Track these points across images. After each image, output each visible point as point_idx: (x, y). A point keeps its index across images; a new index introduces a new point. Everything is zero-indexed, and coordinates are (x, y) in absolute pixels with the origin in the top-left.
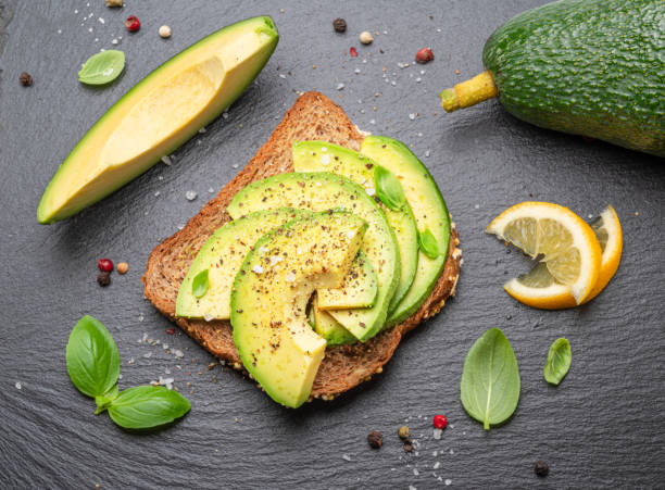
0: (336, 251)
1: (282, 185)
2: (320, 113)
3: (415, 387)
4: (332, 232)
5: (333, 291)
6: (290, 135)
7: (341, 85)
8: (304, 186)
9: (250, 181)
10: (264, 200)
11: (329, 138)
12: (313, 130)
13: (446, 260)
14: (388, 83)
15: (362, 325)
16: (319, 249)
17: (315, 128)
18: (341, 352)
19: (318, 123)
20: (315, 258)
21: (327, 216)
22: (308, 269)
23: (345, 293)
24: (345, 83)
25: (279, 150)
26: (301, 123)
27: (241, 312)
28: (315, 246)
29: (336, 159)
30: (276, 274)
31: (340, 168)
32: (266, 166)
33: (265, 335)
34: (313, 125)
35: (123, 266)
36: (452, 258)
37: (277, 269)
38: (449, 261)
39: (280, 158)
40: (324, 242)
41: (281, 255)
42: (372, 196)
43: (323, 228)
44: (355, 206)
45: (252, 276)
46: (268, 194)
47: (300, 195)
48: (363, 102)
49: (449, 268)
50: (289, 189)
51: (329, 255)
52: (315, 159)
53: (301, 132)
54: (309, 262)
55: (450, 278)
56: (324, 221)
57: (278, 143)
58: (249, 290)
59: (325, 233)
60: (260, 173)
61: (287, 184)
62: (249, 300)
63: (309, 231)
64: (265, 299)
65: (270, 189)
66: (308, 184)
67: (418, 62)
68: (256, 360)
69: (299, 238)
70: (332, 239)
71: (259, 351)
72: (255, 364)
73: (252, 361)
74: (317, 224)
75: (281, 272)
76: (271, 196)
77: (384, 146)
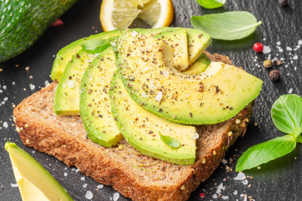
0: (146, 44)
4: (132, 49)
5: (175, 53)
10: (101, 116)
15: (200, 36)
16: (145, 56)
20: (151, 58)
21: (119, 55)
22: (160, 62)
23: (177, 45)
27: (191, 115)
28: (143, 59)
29: (70, 78)
30: (162, 87)
33: (209, 97)
37: (159, 86)
40: (140, 54)
41: (147, 84)
43: (128, 55)
44: (109, 59)
45: (164, 104)
47: (98, 92)
50: (93, 100)
51: (149, 48)
54: (154, 62)
56: (123, 57)
58: (174, 107)
59: (132, 54)
62: (180, 109)
63: (130, 66)
64: (181, 97)
68: (227, 107)
69: (135, 72)
70: (137, 48)
71: (221, 104)
72: (231, 109)
73: (228, 110)
74: (125, 61)
75: (162, 83)
76: (98, 112)
77: (62, 59)
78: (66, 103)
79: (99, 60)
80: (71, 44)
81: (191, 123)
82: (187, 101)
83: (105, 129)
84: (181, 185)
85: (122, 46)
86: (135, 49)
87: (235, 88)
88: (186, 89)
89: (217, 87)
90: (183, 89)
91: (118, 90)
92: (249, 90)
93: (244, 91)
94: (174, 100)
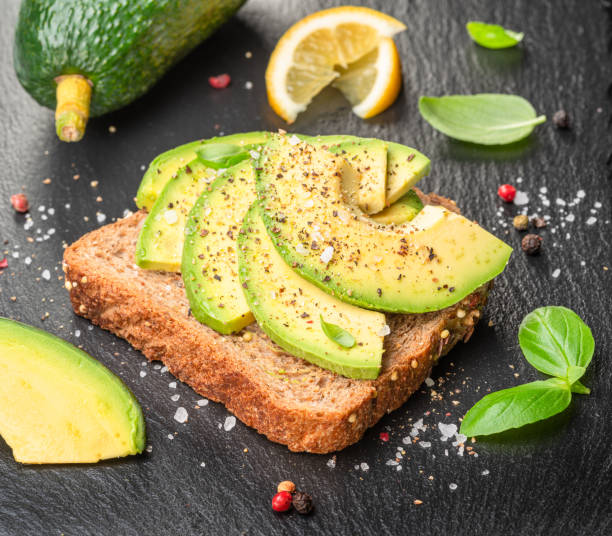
0: (314, 161)
1: (201, 257)
4: (287, 167)
5: (363, 183)
8: (206, 232)
10: (218, 278)
15: (411, 158)
16: (310, 182)
19: (109, 255)
20: (320, 187)
21: (263, 175)
22: (334, 196)
23: (368, 169)
27: (380, 292)
28: (305, 186)
29: (171, 206)
30: (334, 239)
37: (329, 236)
40: (300, 177)
41: (309, 230)
43: (280, 176)
44: (242, 180)
45: (335, 270)
46: (211, 274)
47: (218, 237)
50: (208, 249)
51: (317, 167)
54: (325, 193)
56: (270, 178)
58: (351, 276)
59: (287, 176)
62: (363, 280)
63: (280, 195)
64: (365, 260)
65: (205, 271)
66: (204, 226)
68: (446, 287)
69: (288, 208)
70: (297, 166)
71: (435, 280)
72: (452, 290)
73: (447, 291)
74: (273, 186)
75: (334, 232)
76: (215, 270)
77: (159, 172)
78: (158, 248)
79: (226, 181)
80: (177, 149)
81: (378, 307)
82: (375, 269)
83: (223, 302)
84: (350, 413)
85: (269, 160)
86: (292, 167)
87: (463, 255)
88: (375, 246)
89: (432, 250)
90: (371, 247)
91: (253, 236)
92: (488, 262)
93: (478, 263)
94: (353, 264)
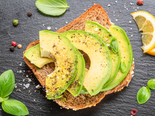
1: (79, 34)
2: (99, 12)
3: (105, 113)
6: (87, 17)
7: (109, 5)
8: (86, 37)
9: (69, 29)
11: (100, 22)
12: (95, 18)
13: (128, 74)
14: (125, 9)
17: (96, 17)
18: (83, 95)
19: (97, 16)
24: (111, 4)
25: (82, 21)
26: (92, 14)
31: (100, 34)
32: (76, 26)
34: (96, 16)
35: (20, 46)
36: (130, 74)
38: (129, 74)
39: (82, 24)
42: (108, 47)
46: (74, 36)
48: (115, 12)
49: (128, 77)
52: (93, 28)
53: (91, 17)
55: (127, 81)
57: (83, 19)
60: (73, 27)
61: (81, 34)
65: (74, 34)
66: (88, 36)
67: (137, 4)
